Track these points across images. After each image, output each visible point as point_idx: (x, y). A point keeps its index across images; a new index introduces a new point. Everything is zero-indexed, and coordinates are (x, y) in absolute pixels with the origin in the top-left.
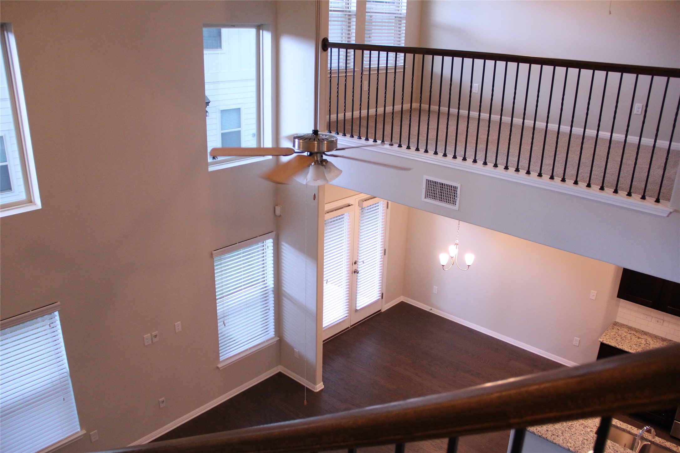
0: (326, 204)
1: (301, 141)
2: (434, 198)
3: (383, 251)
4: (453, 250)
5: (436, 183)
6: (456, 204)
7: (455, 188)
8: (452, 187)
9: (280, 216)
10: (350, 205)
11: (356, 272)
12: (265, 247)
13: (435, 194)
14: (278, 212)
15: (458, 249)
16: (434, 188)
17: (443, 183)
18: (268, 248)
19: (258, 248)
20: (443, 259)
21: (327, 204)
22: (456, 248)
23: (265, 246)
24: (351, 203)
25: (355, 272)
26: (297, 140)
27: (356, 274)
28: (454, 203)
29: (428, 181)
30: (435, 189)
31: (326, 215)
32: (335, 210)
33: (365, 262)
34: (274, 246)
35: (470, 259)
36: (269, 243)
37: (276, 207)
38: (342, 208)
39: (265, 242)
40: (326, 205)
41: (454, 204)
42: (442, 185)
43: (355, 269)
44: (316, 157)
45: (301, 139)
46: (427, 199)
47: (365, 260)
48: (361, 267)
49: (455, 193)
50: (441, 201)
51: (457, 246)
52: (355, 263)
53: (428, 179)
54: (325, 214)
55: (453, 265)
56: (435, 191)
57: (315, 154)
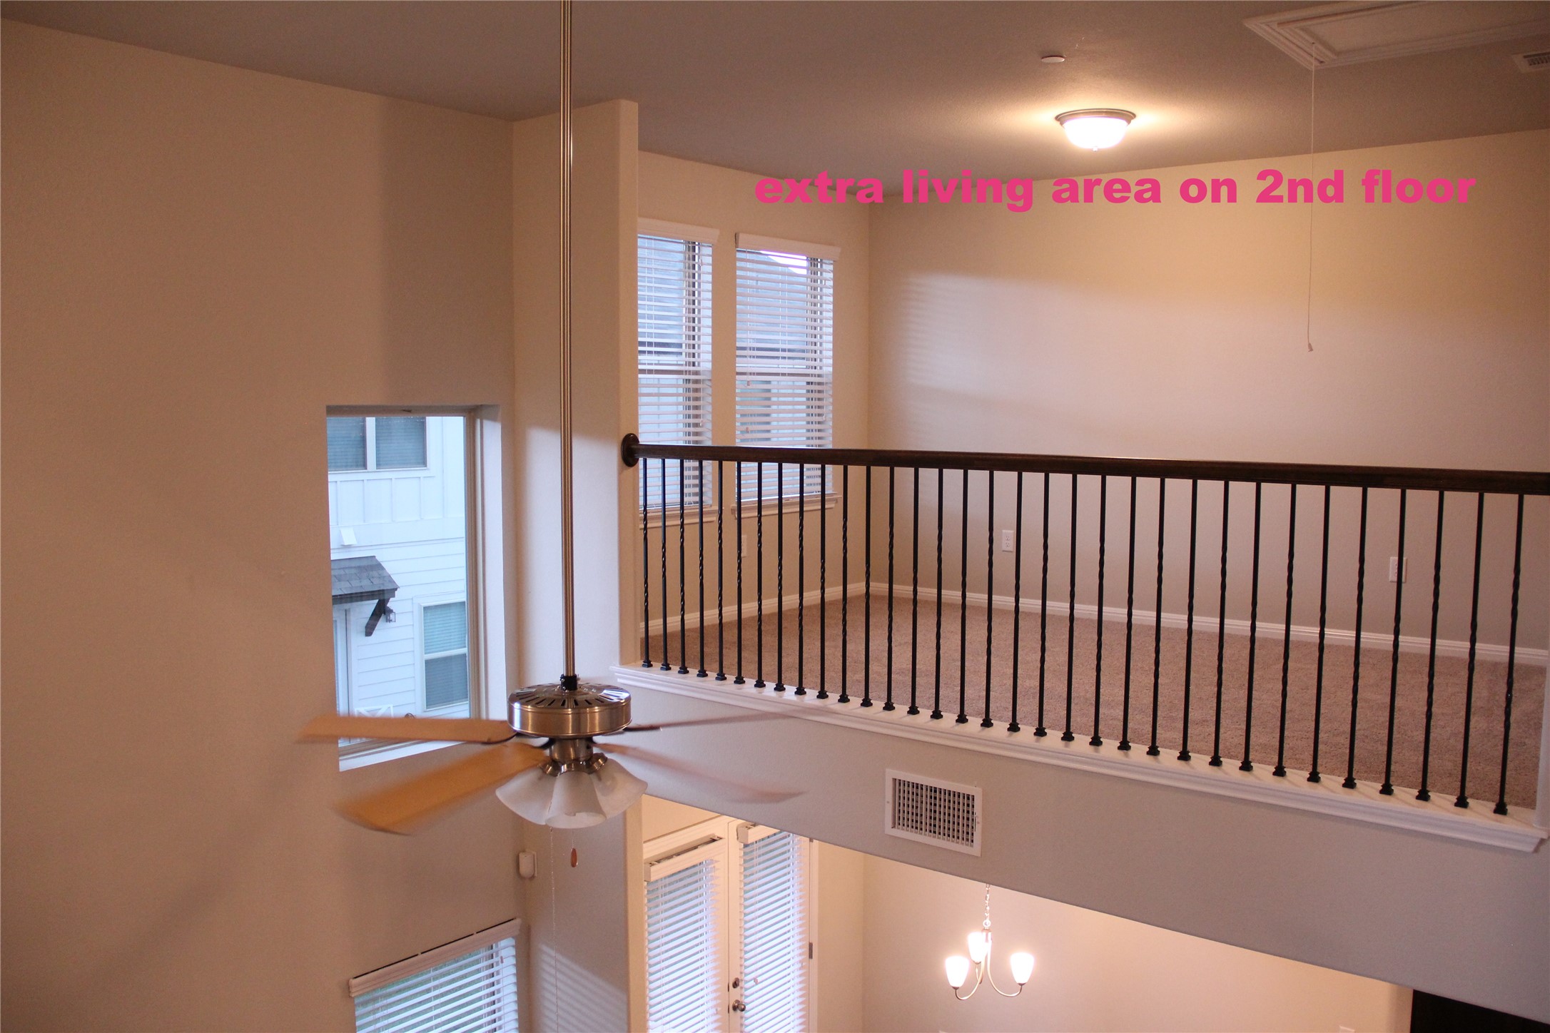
0: (645, 842)
1: (529, 708)
2: (916, 826)
3: (806, 950)
4: (979, 944)
5: (917, 788)
6: (972, 841)
7: (968, 799)
8: (959, 797)
9: (533, 877)
10: (716, 838)
11: (738, 1007)
12: (495, 959)
13: (917, 815)
14: (526, 868)
15: (990, 942)
16: (913, 800)
17: (935, 788)
18: (502, 962)
19: (477, 962)
20: (956, 970)
21: (648, 844)
22: (987, 940)
23: (497, 956)
24: (718, 834)
25: (735, 1008)
26: (517, 706)
27: (738, 1011)
28: (968, 838)
29: (897, 783)
30: (917, 802)
31: (653, 869)
32: (678, 854)
33: (759, 979)
34: (517, 956)
35: (1022, 966)
36: (507, 950)
37: (522, 856)
38: (695, 848)
39: (497, 946)
40: (644, 845)
41: (968, 840)
42: (935, 791)
43: (737, 1001)
44: (571, 749)
45: (527, 703)
46: (898, 828)
47: (760, 976)
48: (752, 996)
49: (968, 812)
50: (935, 832)
51: (987, 935)
52: (735, 985)
53: (898, 778)
54: (652, 864)
55: (980, 983)
56: (917, 807)
57: (570, 742)
